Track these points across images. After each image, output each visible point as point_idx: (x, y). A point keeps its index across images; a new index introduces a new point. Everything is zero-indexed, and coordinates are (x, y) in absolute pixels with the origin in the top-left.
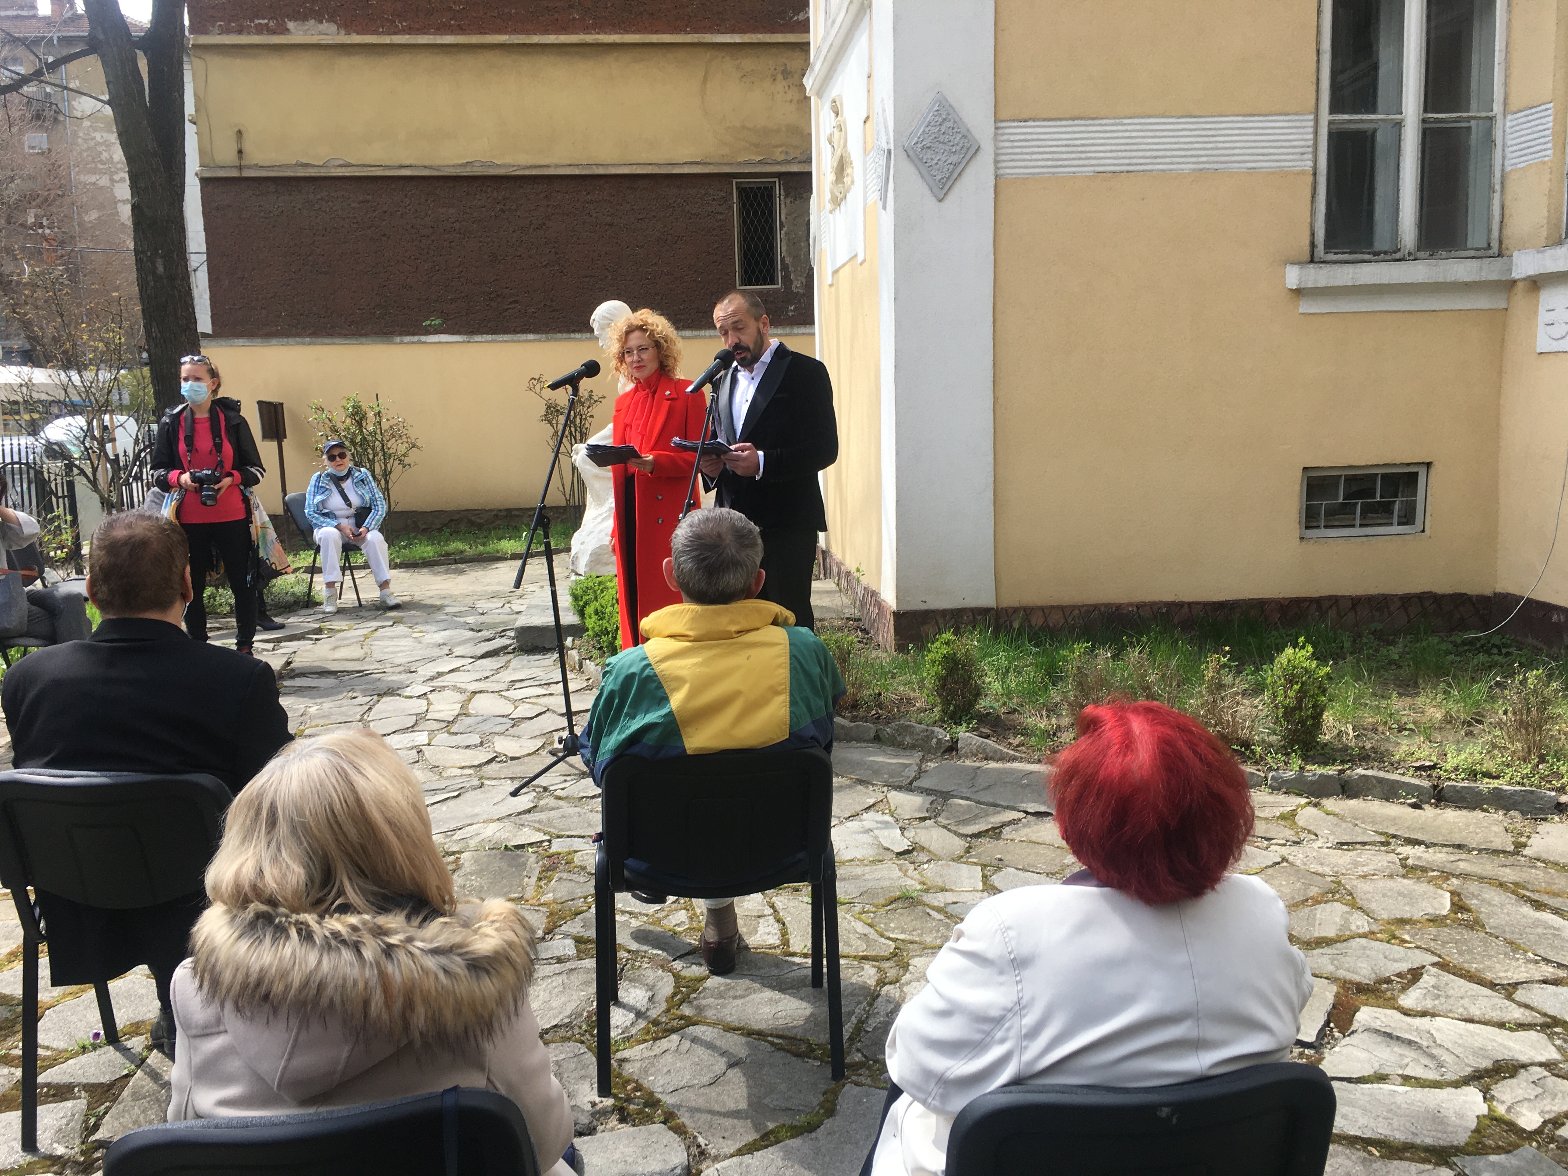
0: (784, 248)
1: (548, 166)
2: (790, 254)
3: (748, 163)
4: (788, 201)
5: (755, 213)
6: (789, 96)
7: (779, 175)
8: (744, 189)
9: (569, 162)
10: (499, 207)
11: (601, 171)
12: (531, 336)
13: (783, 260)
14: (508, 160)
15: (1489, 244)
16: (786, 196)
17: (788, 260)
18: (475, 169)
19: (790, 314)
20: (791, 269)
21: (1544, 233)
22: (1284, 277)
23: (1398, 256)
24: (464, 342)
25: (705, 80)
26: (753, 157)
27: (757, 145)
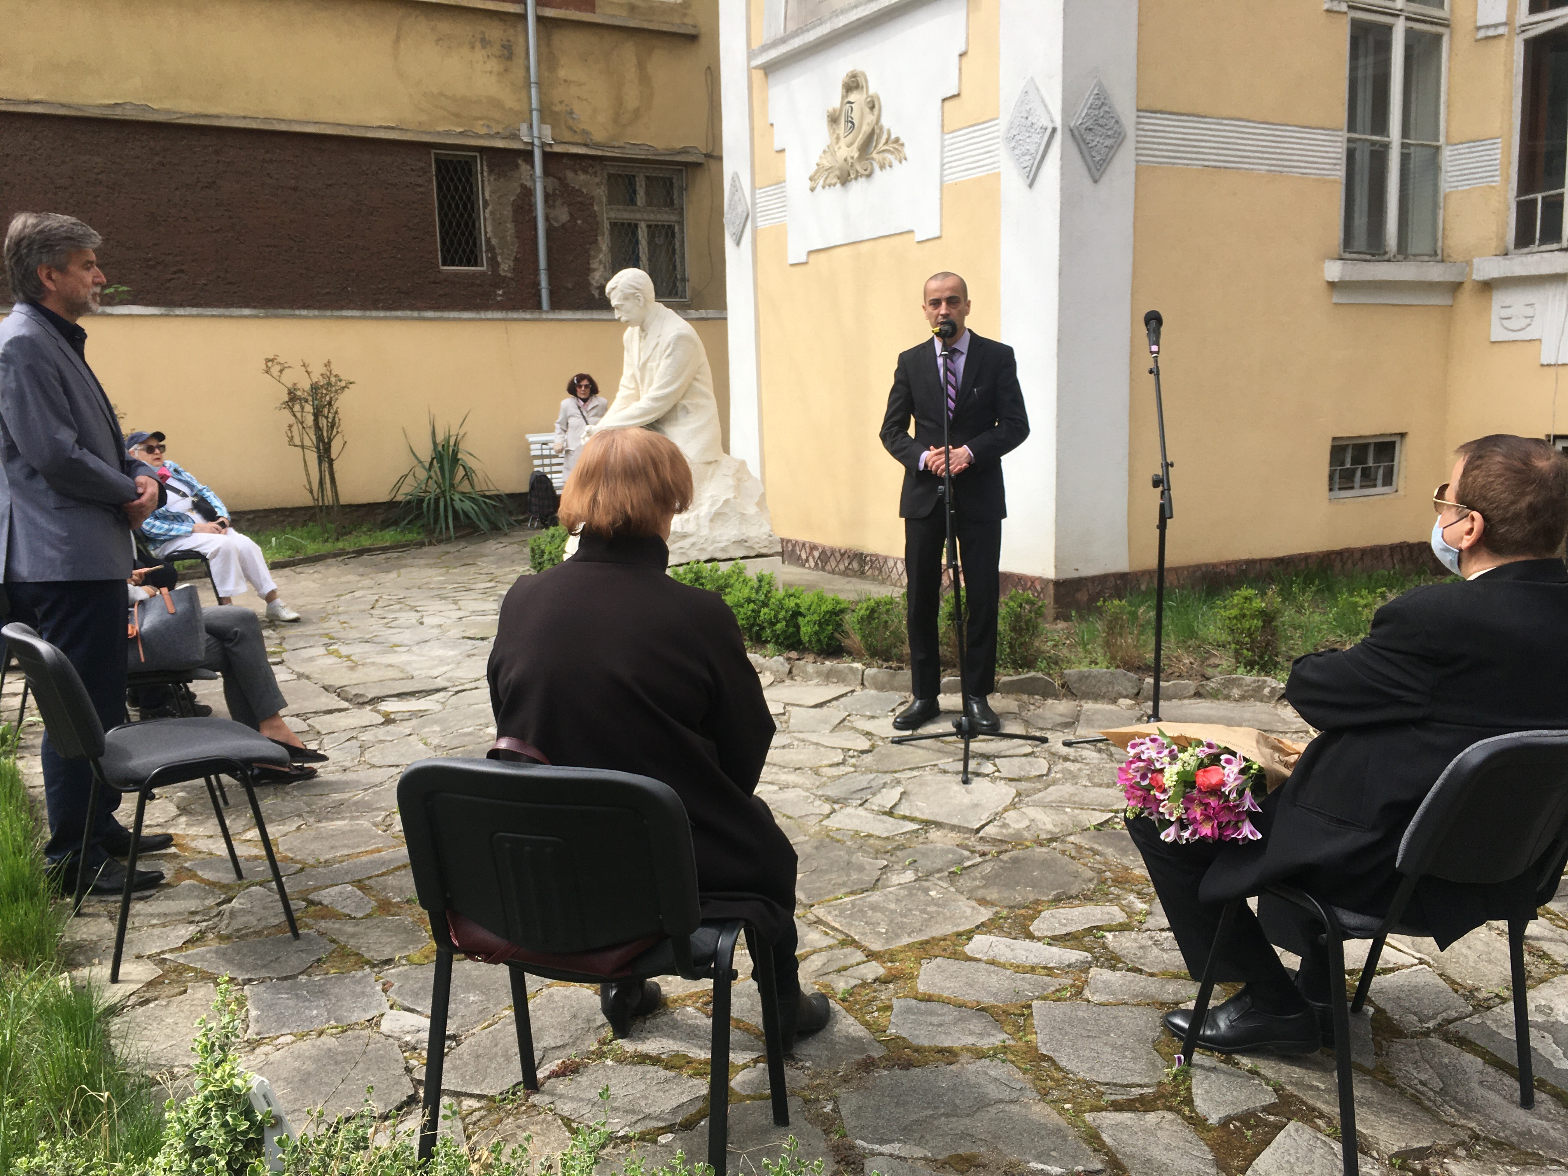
0: (489, 229)
1: (218, 117)
2: (495, 235)
3: (448, 133)
4: (492, 179)
5: (456, 188)
6: (488, 67)
7: (482, 150)
8: (444, 161)
9: (242, 114)
10: (157, 159)
11: (283, 127)
12: (247, 312)
13: (488, 241)
14: (167, 105)
15: (1436, 252)
16: (491, 172)
17: (494, 241)
18: (127, 112)
19: (499, 298)
20: (498, 251)
21: (1494, 244)
22: (1322, 270)
23: (1386, 257)
24: (161, 315)
25: (398, 39)
26: (452, 128)
27: (457, 115)
